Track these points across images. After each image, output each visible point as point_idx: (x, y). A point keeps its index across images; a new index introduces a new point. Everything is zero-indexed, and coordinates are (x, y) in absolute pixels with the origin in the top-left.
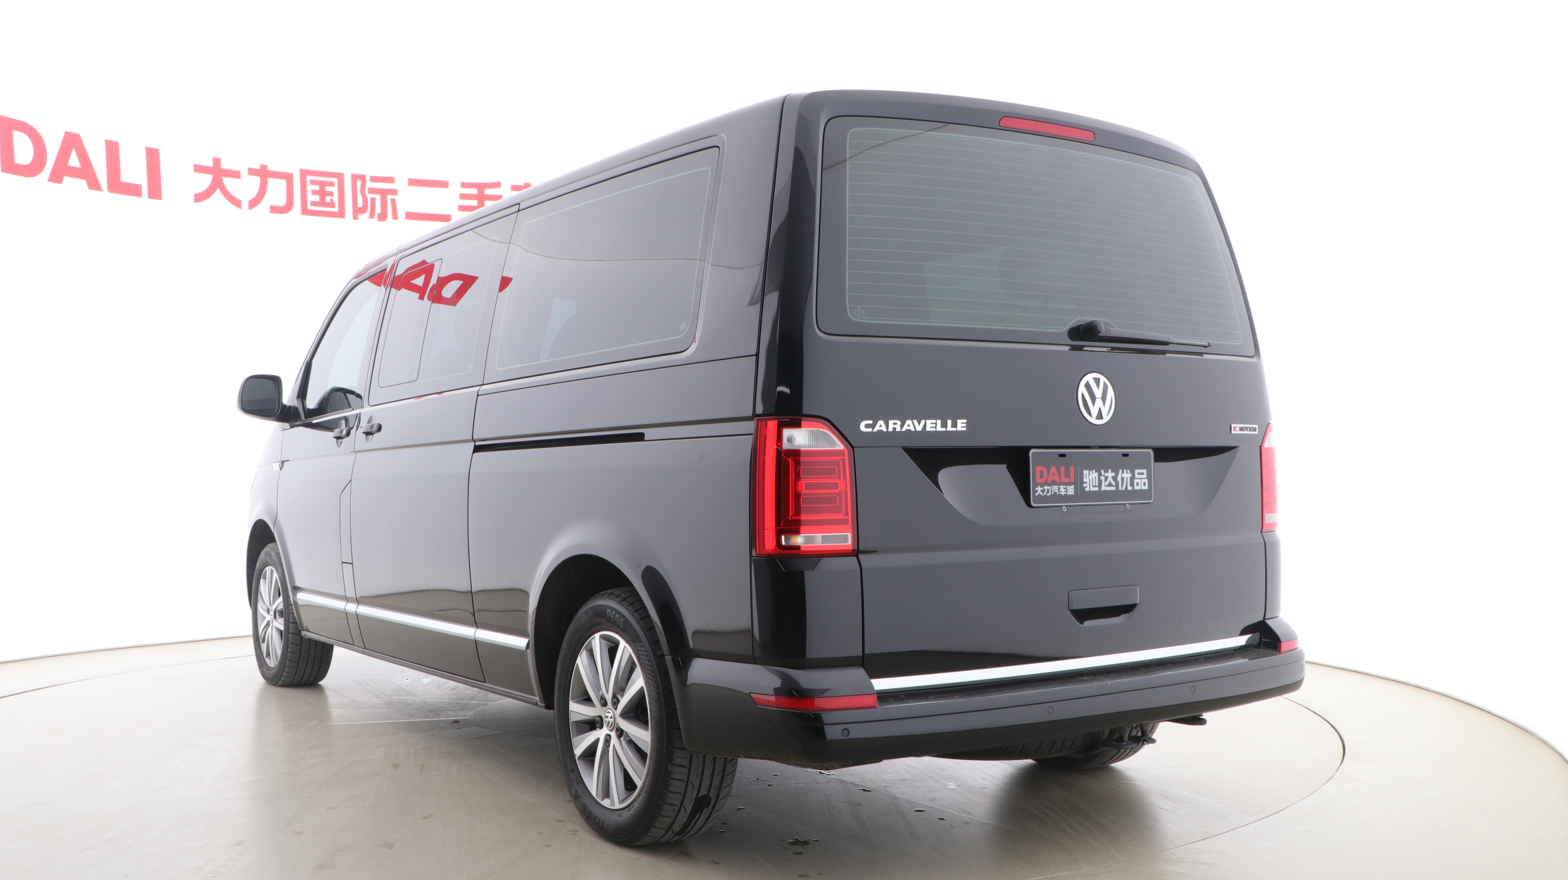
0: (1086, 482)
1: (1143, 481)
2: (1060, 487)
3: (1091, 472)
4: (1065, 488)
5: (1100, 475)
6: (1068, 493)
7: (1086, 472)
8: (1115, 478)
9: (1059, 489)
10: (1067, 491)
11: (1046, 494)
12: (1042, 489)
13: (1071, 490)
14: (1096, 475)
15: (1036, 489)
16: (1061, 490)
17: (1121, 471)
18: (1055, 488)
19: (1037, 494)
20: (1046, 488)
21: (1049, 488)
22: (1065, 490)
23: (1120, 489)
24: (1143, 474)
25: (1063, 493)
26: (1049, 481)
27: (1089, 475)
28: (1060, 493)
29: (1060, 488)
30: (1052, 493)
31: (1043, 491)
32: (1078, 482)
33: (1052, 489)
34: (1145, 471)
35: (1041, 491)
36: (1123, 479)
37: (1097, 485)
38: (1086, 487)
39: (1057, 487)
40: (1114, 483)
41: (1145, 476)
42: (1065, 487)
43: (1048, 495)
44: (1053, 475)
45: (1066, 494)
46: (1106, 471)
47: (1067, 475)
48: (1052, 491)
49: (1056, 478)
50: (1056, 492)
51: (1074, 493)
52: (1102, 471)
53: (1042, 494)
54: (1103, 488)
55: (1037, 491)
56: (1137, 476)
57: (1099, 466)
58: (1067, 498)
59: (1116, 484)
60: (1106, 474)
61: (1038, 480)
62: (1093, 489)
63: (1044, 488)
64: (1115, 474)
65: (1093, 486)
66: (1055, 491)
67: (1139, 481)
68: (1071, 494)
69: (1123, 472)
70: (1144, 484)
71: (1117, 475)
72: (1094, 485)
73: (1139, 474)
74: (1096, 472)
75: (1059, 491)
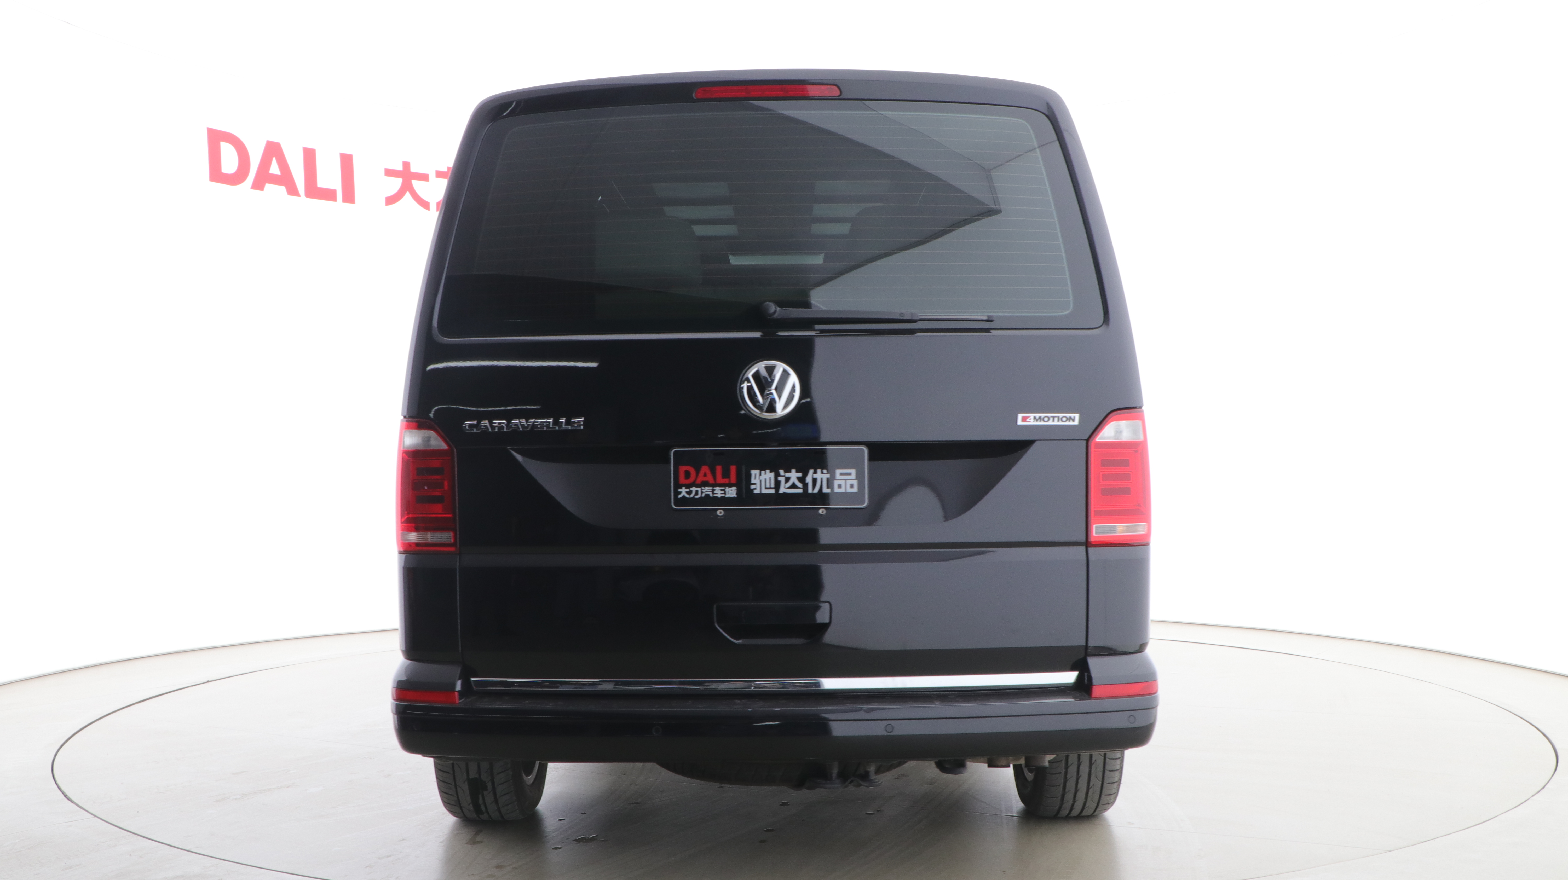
0: (755, 484)
1: (849, 482)
2: (715, 488)
3: (763, 472)
4: (722, 490)
5: (777, 475)
6: (727, 496)
7: (754, 473)
8: (802, 480)
9: (713, 490)
10: (725, 493)
11: (694, 496)
12: (688, 490)
13: (732, 492)
14: (772, 475)
15: (680, 490)
16: (715, 492)
17: (811, 471)
18: (707, 490)
19: (680, 496)
20: (694, 489)
21: (699, 489)
22: (723, 492)
23: (810, 490)
24: (850, 474)
25: (719, 496)
26: (699, 481)
27: (760, 475)
28: (715, 495)
29: (715, 490)
30: (703, 495)
31: (689, 493)
32: (744, 483)
33: (703, 491)
34: (853, 471)
35: (687, 493)
36: (815, 481)
37: (773, 486)
38: (755, 489)
39: (711, 488)
40: (800, 485)
41: (853, 476)
42: (723, 488)
43: (696, 497)
44: (705, 475)
45: (724, 497)
46: (788, 470)
47: (726, 474)
48: (702, 493)
49: (709, 478)
50: (708, 495)
51: (735, 496)
52: (782, 472)
53: (687, 496)
54: (782, 490)
55: (680, 493)
56: (838, 476)
57: (774, 464)
58: (724, 501)
59: (803, 486)
60: (788, 475)
61: (682, 480)
62: (764, 491)
63: (691, 489)
64: (803, 475)
65: (766, 488)
66: (707, 493)
67: (842, 483)
68: (732, 496)
69: (815, 472)
70: (852, 486)
71: (805, 474)
72: (768, 486)
73: (842, 474)
74: (771, 472)
75: (713, 494)
